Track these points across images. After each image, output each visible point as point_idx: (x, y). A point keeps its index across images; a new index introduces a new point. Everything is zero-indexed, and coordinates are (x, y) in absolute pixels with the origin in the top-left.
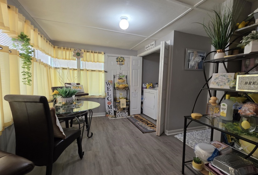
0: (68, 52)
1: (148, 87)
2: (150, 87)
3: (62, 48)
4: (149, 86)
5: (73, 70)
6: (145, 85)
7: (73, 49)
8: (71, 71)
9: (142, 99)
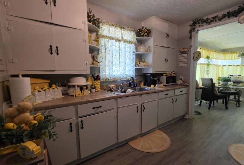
0: (234, 55)
3: (230, 53)
5: (236, 66)
7: (238, 52)
8: (235, 67)
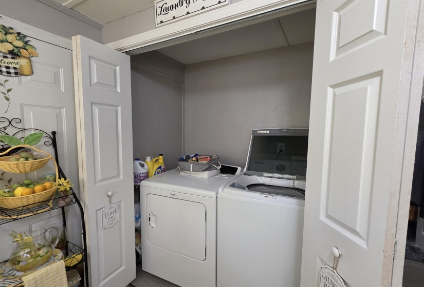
1: (152, 172)
2: (160, 167)
4: (156, 166)
6: (143, 166)
9: (138, 218)
